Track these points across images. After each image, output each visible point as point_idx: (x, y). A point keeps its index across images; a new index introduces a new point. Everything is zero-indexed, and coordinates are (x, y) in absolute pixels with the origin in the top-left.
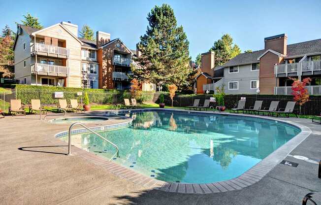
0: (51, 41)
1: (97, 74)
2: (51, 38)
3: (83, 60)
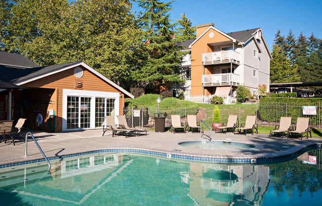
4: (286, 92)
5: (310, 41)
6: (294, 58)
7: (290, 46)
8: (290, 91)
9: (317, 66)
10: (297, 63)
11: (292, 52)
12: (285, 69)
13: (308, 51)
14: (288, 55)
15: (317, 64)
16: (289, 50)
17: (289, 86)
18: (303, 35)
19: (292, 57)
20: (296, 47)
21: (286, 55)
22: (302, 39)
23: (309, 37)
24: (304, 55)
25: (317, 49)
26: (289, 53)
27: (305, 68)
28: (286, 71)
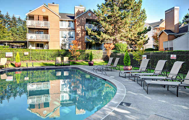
0: (38, 17)
1: (74, 38)
2: (39, 15)
3: (60, 29)
4: (3, 45)
5: (18, 20)
6: (10, 28)
7: (7, 20)
8: (6, 45)
9: (22, 33)
10: (11, 30)
11: (9, 24)
12: (4, 33)
13: (18, 25)
14: (6, 26)
15: (22, 32)
16: (7, 23)
17: (5, 42)
18: (15, 16)
19: (9, 27)
20: (11, 22)
21: (5, 25)
22: (14, 18)
23: (18, 18)
24: (15, 27)
25: (22, 25)
26: (7, 24)
27: (16, 34)
28: (5, 34)
